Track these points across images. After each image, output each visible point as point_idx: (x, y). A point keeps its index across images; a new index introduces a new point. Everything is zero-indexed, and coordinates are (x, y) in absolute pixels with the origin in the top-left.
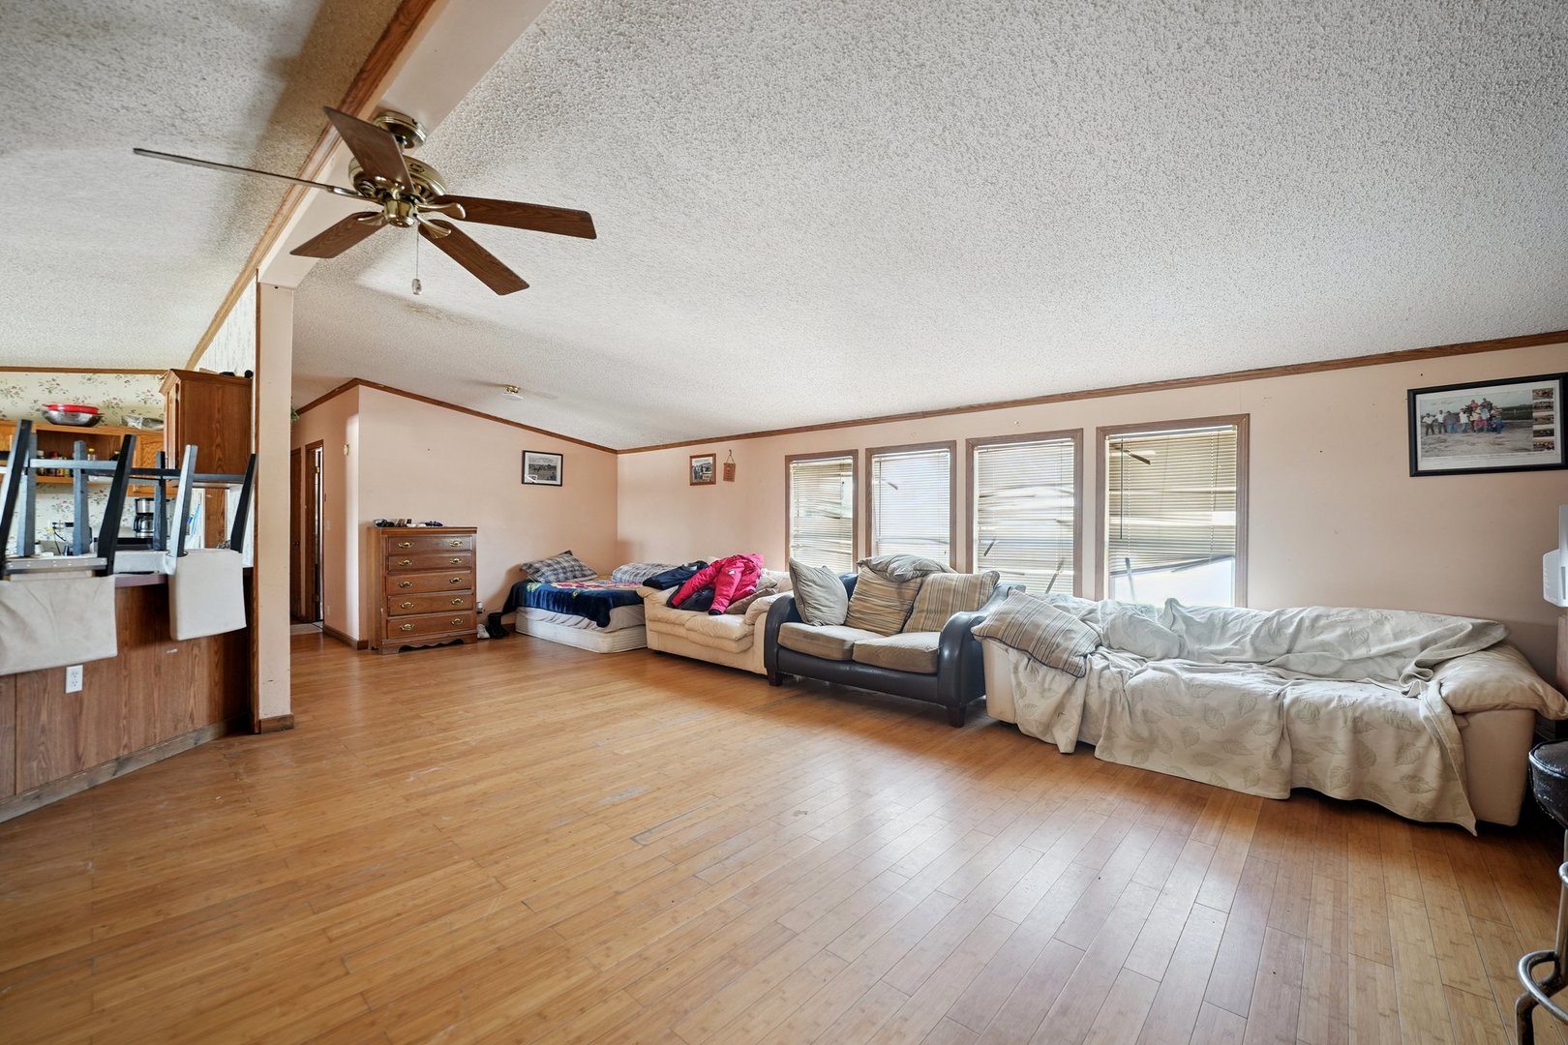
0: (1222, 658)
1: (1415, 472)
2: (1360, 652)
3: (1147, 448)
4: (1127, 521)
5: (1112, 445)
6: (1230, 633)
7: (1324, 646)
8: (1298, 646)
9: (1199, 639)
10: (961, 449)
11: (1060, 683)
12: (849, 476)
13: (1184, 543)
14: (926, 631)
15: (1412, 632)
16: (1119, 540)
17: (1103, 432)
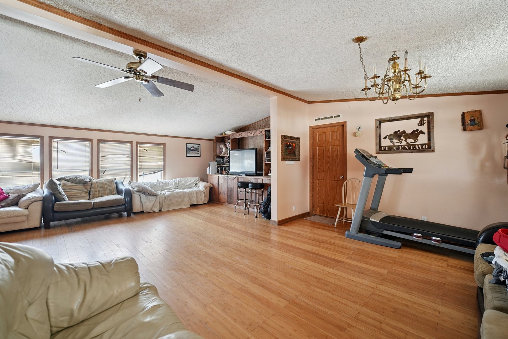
0: (171, 189)
1: (187, 156)
2: (187, 184)
3: (147, 148)
4: (143, 164)
5: (139, 146)
6: (170, 184)
7: (183, 184)
8: (179, 185)
9: (165, 186)
10: (95, 142)
11: (153, 199)
12: (39, 146)
13: (154, 168)
14: (100, 197)
15: (192, 180)
16: (142, 168)
17: (138, 143)
